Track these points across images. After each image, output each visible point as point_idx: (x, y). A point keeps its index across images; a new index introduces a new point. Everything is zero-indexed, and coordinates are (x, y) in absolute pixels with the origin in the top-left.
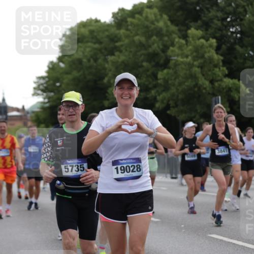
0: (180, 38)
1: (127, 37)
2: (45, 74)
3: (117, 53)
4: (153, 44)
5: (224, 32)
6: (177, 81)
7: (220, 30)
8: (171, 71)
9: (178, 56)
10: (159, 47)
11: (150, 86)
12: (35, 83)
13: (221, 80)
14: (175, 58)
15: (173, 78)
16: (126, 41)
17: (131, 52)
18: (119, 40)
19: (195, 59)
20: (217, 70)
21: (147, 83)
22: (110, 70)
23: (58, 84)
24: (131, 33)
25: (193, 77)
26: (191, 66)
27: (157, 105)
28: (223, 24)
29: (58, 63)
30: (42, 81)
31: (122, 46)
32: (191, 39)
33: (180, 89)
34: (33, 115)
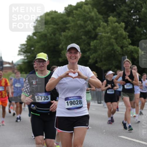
0: (103, 22)
1: (73, 21)
2: (25, 43)
3: (67, 31)
4: (88, 25)
5: (129, 19)
6: (102, 47)
7: (127, 17)
8: (98, 41)
9: (102, 32)
10: (91, 27)
11: (86, 50)
12: (19, 48)
13: (127, 47)
14: (101, 34)
15: (99, 45)
16: (72, 24)
17: (75, 30)
18: (68, 23)
19: (112, 34)
20: (125, 40)
21: (84, 48)
22: (63, 41)
23: (33, 49)
24: (75, 19)
25: (111, 44)
26: (110, 38)
27: (90, 61)
28: (128, 14)
29: (33, 36)
30: (23, 47)
31: (70, 26)
32: (110, 23)
33: (104, 51)
34: (18, 66)
